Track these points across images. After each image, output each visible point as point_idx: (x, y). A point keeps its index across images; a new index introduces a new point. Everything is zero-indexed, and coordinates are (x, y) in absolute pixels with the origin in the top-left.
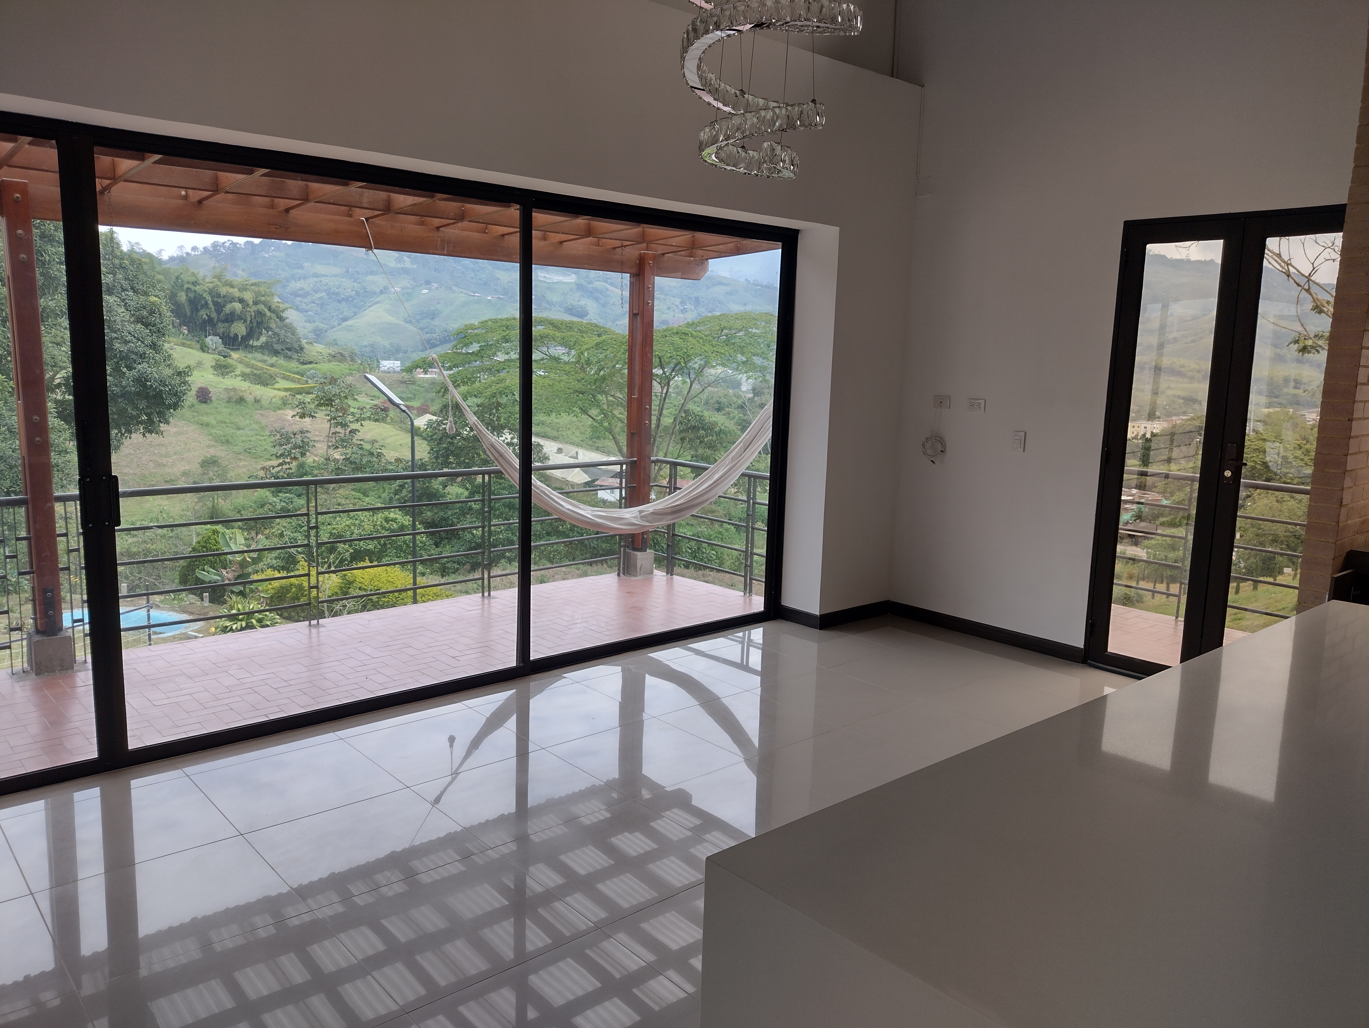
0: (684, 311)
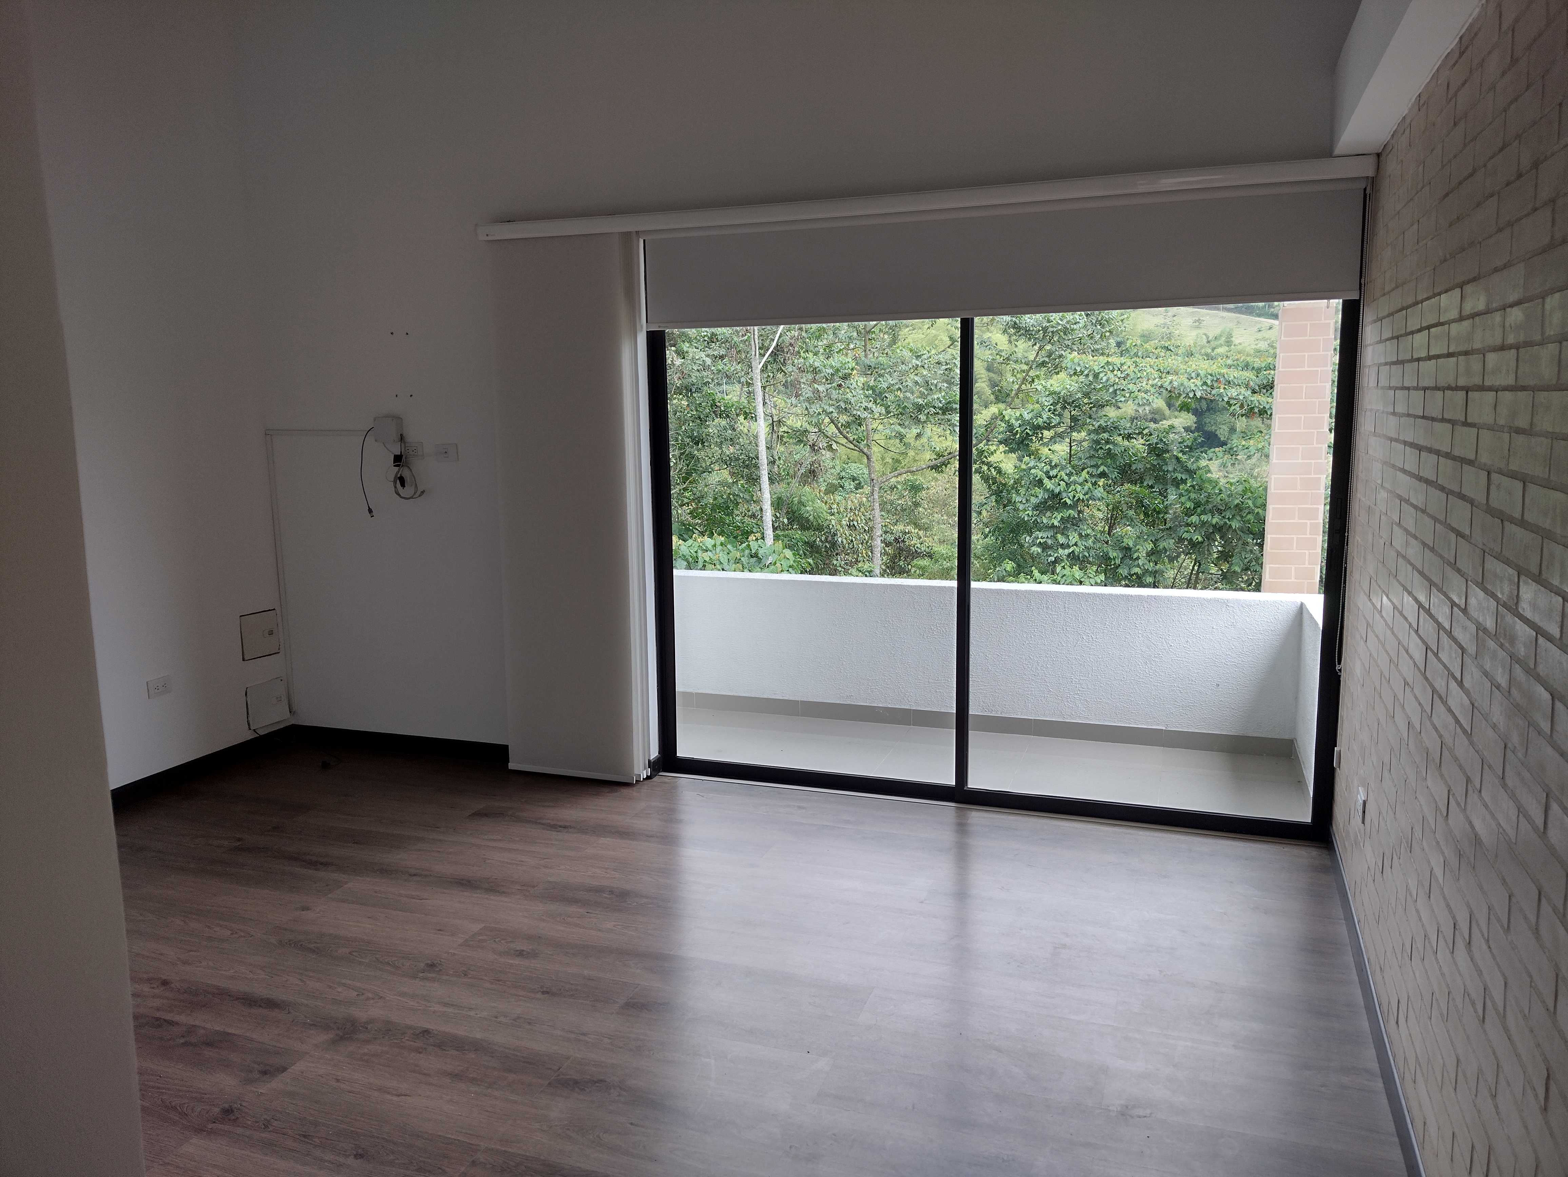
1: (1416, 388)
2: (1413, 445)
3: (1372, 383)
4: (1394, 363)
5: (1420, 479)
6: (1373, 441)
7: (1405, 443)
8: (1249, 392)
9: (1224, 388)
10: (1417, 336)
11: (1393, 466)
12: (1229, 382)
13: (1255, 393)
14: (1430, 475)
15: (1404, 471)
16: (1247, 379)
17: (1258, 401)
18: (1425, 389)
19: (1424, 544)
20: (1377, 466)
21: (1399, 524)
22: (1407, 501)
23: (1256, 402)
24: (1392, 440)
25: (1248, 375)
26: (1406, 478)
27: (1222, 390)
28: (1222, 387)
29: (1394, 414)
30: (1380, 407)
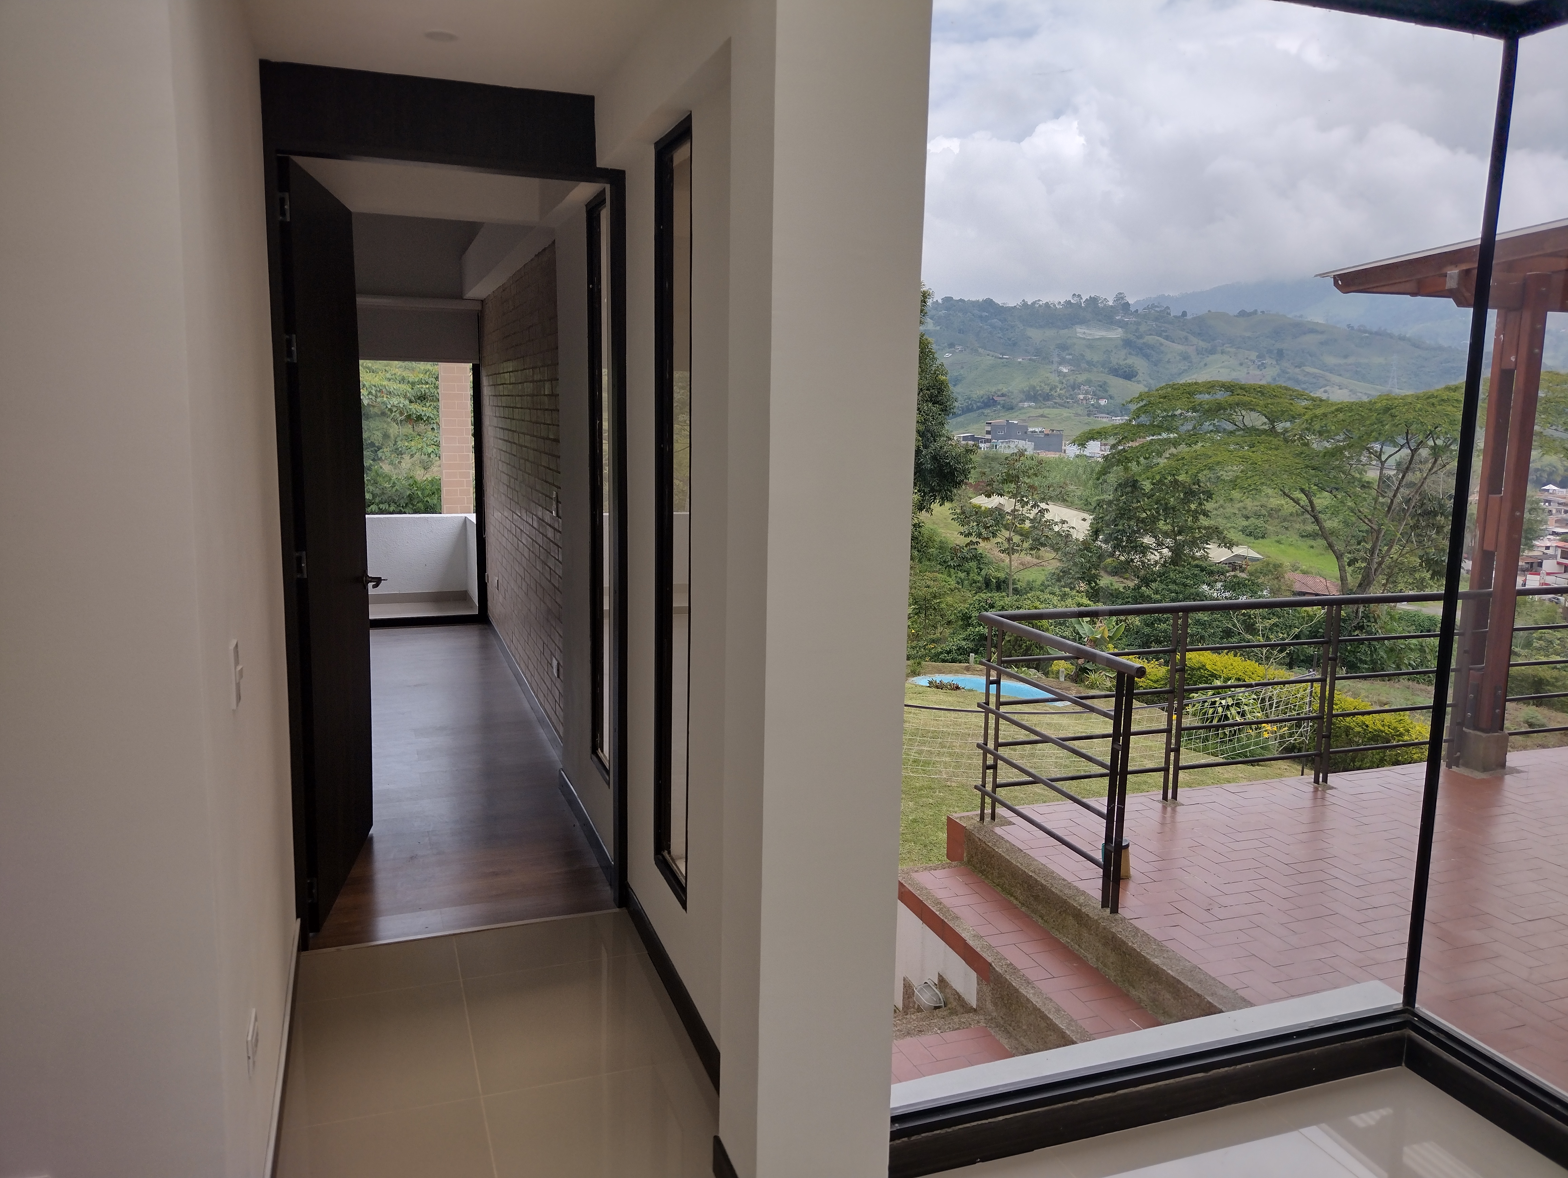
0: (1262, 367)
1: (501, 406)
2: (502, 428)
3: (488, 404)
4: (494, 396)
5: (504, 440)
6: (490, 428)
7: (500, 428)
8: (407, 402)
9: (387, 397)
10: (500, 386)
11: (497, 438)
12: (390, 393)
13: (412, 402)
14: (506, 438)
15: (500, 439)
16: (405, 391)
17: (415, 409)
18: (504, 407)
19: (507, 464)
20: (492, 439)
21: (500, 460)
22: (502, 450)
23: (413, 409)
24: (496, 427)
25: (405, 387)
26: (501, 441)
27: (385, 399)
28: (385, 396)
29: (496, 416)
30: (491, 414)
